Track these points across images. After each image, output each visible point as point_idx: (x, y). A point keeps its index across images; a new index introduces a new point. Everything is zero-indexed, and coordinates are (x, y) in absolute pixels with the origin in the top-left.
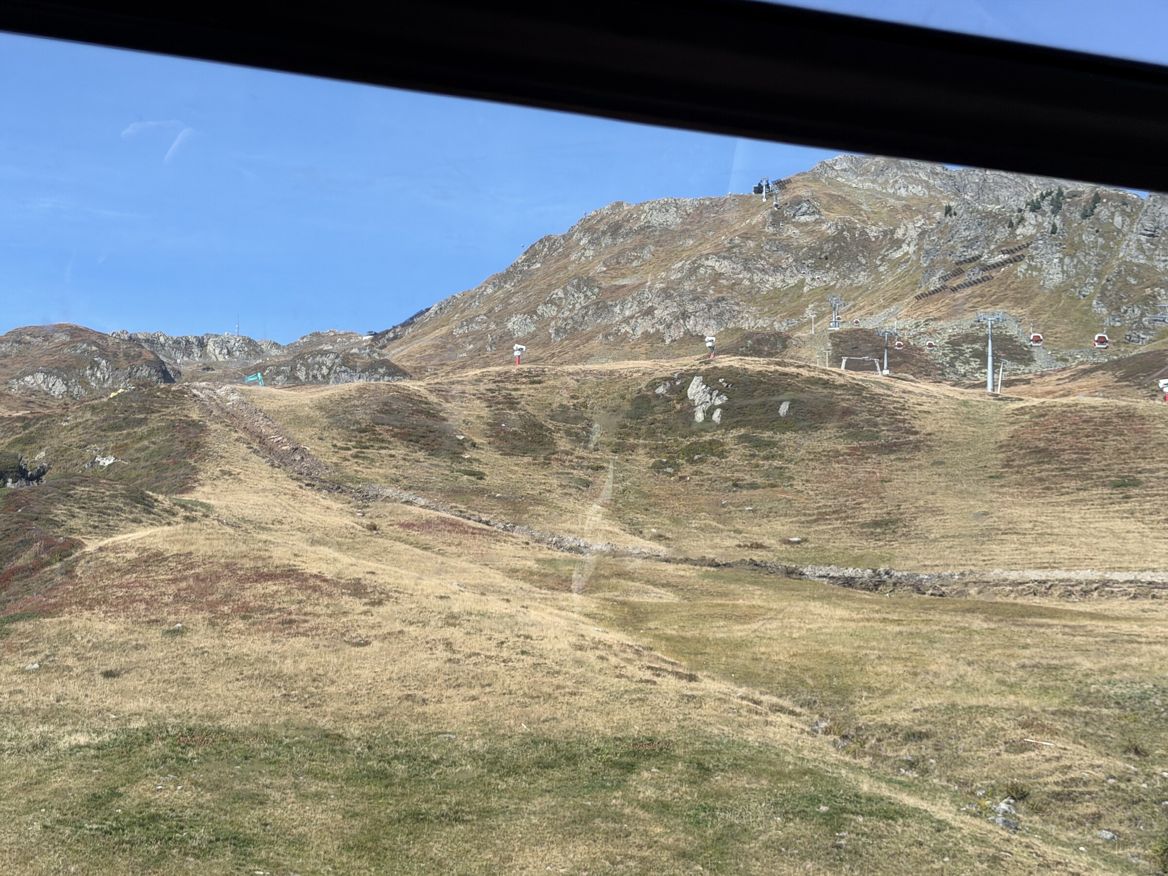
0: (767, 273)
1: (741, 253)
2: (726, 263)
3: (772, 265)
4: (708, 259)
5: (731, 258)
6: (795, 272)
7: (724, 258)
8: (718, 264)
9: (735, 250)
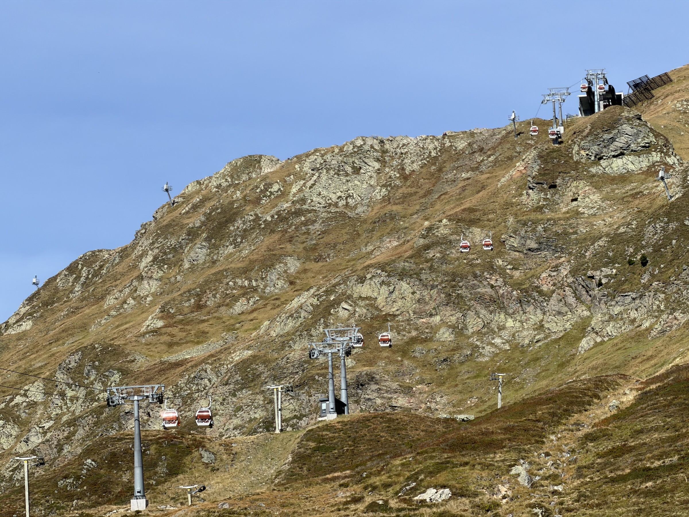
0: (502, 308)
1: (444, 259)
2: (404, 286)
3: (517, 285)
4: (362, 280)
5: (418, 274)
6: (571, 300)
7: (403, 275)
8: (384, 290)
9: (431, 254)
